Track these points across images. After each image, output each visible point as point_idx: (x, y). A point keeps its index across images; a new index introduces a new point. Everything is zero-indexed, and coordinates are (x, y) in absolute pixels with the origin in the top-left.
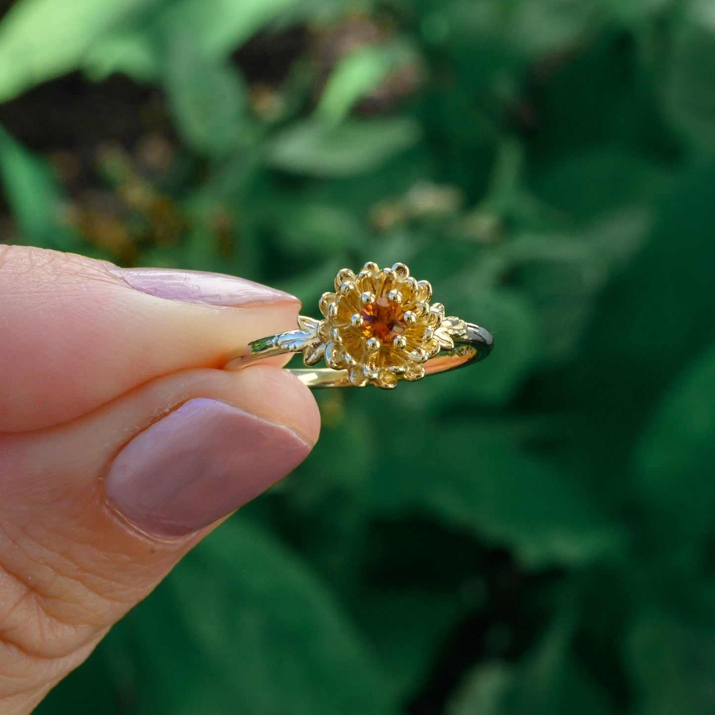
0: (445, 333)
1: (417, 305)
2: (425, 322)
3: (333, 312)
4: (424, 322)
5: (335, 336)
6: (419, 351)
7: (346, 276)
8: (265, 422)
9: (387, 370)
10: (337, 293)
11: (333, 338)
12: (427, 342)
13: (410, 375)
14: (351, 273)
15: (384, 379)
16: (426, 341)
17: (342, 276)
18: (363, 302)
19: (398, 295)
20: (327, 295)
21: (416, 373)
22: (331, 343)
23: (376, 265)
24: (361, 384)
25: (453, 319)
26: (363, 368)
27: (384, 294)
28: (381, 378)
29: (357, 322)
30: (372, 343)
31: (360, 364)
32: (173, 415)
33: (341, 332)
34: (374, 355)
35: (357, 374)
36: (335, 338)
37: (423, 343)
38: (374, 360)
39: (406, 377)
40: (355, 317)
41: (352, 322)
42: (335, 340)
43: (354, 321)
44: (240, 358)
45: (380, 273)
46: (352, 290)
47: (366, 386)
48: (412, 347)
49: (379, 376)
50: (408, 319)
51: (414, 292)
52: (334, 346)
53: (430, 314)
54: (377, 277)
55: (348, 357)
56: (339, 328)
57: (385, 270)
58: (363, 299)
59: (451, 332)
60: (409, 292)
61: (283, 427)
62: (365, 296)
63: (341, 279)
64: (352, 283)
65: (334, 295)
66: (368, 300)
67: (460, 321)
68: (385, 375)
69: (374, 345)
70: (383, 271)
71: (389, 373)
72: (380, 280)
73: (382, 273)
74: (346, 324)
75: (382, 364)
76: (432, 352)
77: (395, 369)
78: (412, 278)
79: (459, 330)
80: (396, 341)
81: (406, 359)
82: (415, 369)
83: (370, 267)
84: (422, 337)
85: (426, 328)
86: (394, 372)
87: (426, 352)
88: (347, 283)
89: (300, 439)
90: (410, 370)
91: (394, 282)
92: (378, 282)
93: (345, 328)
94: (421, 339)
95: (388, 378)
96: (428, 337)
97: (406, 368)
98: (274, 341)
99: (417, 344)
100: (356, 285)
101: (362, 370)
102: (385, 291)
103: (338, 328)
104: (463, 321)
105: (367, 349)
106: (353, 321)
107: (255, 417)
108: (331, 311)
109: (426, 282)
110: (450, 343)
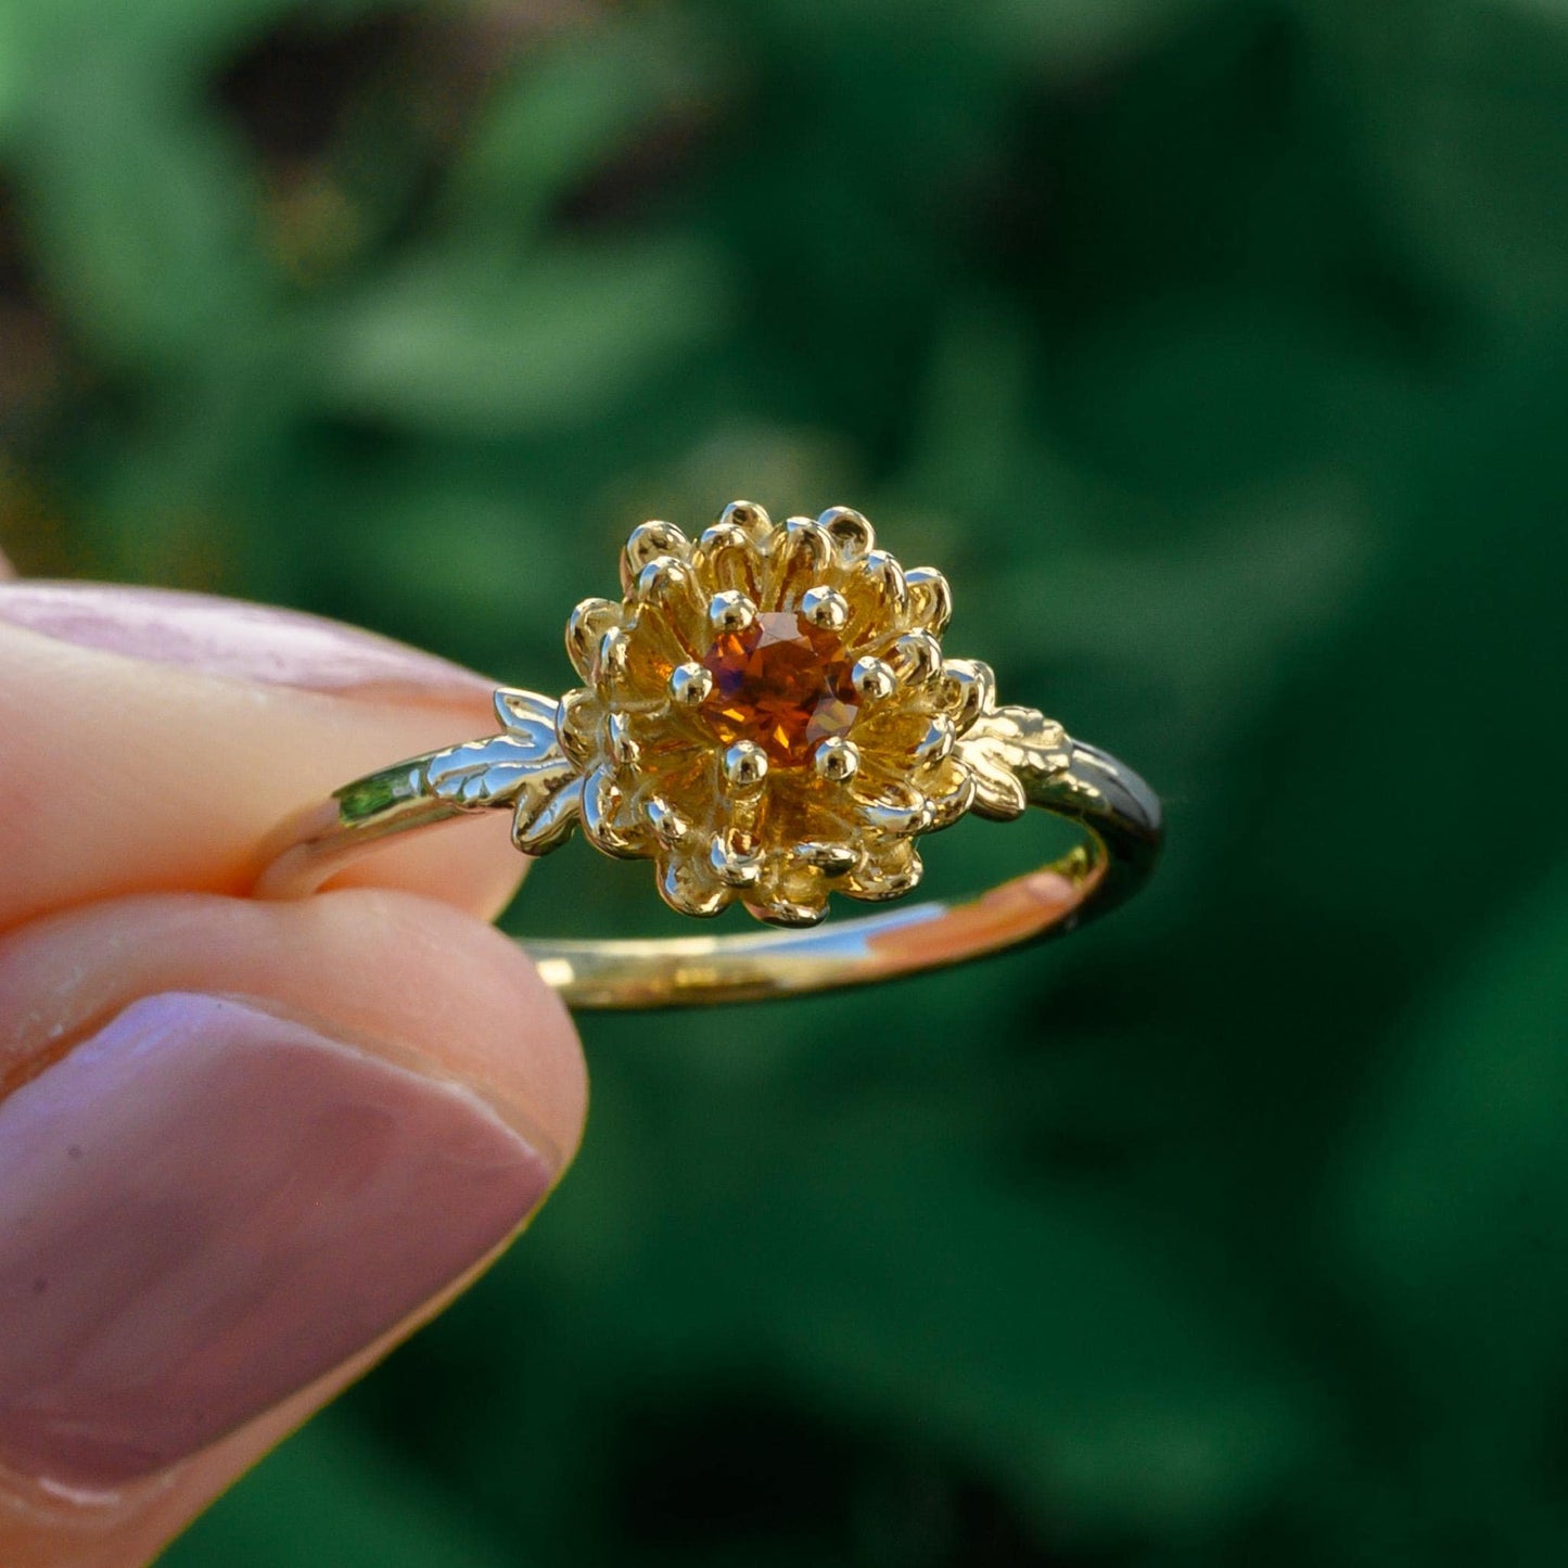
0: (996, 759)
1: (898, 644)
2: (926, 704)
3: (612, 660)
4: (922, 703)
5: (616, 738)
6: (904, 798)
7: (661, 545)
8: (392, 1069)
9: (790, 856)
10: (625, 600)
11: (608, 745)
12: (931, 769)
13: (871, 879)
14: (676, 535)
15: (780, 890)
16: (927, 765)
17: (648, 544)
18: (716, 625)
19: (833, 605)
20: (593, 606)
21: (892, 874)
22: (602, 767)
23: (760, 510)
24: (705, 903)
25: (1024, 714)
26: (710, 850)
27: (787, 603)
28: (770, 886)
29: (692, 691)
30: (739, 760)
31: (701, 835)
32: (82, 1054)
33: (638, 726)
34: (747, 807)
35: (690, 868)
36: (618, 747)
37: (918, 772)
38: (750, 825)
39: (858, 888)
40: (685, 676)
41: (674, 692)
42: (616, 752)
43: (680, 687)
44: (303, 848)
45: (772, 537)
46: (678, 585)
47: (719, 912)
48: (879, 781)
49: (763, 874)
50: (867, 684)
51: (888, 600)
52: (613, 777)
53: (942, 678)
54: (763, 551)
55: (661, 812)
56: (632, 715)
57: (794, 525)
58: (714, 616)
59: (1015, 756)
60: (872, 600)
61: (455, 1089)
62: (722, 604)
63: (643, 551)
64: (678, 564)
65: (616, 609)
66: (730, 619)
67: (1047, 723)
68: (784, 877)
69: (747, 767)
70: (784, 528)
71: (799, 866)
72: (773, 560)
73: (782, 536)
74: (655, 703)
75: (777, 838)
76: (947, 805)
77: (820, 853)
78: (882, 554)
79: (1043, 754)
80: (821, 758)
81: (861, 821)
82: (888, 860)
83: (742, 517)
84: (912, 750)
85: (928, 720)
86: (815, 863)
87: (926, 801)
88: (662, 561)
89: (511, 1132)
90: (870, 861)
91: (821, 567)
92: (767, 565)
93: (650, 716)
94: (909, 759)
95: (796, 885)
96: (933, 752)
97: (856, 849)
98: (414, 779)
99: (895, 773)
100: (692, 573)
101: (706, 855)
102: (790, 594)
103: (626, 712)
104: (1058, 727)
105: (723, 782)
106: (677, 686)
107: (352, 1053)
108: (605, 654)
109: (932, 572)
110: (1010, 791)
